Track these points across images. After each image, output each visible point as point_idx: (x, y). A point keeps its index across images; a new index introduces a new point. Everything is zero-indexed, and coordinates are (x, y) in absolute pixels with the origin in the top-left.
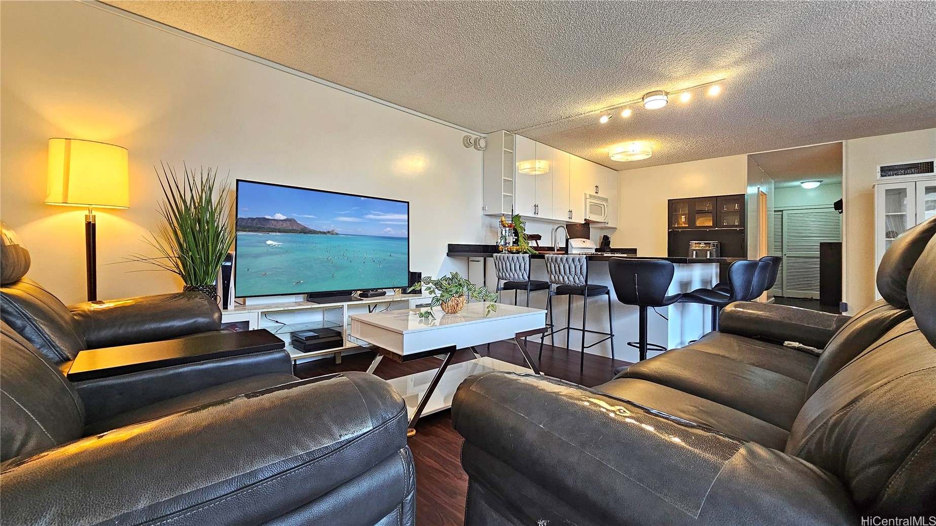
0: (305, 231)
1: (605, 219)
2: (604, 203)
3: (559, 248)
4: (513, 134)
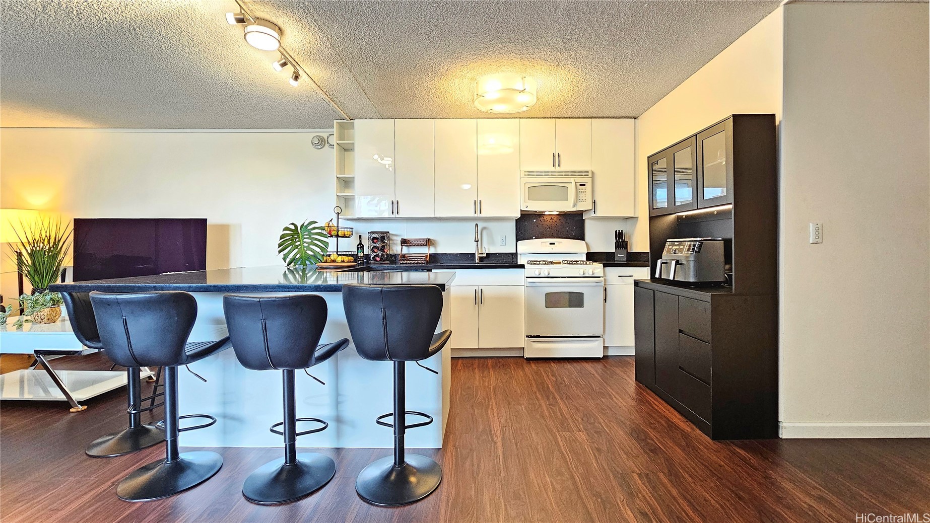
1: (575, 205)
2: (572, 180)
3: (485, 255)
4: (352, 121)
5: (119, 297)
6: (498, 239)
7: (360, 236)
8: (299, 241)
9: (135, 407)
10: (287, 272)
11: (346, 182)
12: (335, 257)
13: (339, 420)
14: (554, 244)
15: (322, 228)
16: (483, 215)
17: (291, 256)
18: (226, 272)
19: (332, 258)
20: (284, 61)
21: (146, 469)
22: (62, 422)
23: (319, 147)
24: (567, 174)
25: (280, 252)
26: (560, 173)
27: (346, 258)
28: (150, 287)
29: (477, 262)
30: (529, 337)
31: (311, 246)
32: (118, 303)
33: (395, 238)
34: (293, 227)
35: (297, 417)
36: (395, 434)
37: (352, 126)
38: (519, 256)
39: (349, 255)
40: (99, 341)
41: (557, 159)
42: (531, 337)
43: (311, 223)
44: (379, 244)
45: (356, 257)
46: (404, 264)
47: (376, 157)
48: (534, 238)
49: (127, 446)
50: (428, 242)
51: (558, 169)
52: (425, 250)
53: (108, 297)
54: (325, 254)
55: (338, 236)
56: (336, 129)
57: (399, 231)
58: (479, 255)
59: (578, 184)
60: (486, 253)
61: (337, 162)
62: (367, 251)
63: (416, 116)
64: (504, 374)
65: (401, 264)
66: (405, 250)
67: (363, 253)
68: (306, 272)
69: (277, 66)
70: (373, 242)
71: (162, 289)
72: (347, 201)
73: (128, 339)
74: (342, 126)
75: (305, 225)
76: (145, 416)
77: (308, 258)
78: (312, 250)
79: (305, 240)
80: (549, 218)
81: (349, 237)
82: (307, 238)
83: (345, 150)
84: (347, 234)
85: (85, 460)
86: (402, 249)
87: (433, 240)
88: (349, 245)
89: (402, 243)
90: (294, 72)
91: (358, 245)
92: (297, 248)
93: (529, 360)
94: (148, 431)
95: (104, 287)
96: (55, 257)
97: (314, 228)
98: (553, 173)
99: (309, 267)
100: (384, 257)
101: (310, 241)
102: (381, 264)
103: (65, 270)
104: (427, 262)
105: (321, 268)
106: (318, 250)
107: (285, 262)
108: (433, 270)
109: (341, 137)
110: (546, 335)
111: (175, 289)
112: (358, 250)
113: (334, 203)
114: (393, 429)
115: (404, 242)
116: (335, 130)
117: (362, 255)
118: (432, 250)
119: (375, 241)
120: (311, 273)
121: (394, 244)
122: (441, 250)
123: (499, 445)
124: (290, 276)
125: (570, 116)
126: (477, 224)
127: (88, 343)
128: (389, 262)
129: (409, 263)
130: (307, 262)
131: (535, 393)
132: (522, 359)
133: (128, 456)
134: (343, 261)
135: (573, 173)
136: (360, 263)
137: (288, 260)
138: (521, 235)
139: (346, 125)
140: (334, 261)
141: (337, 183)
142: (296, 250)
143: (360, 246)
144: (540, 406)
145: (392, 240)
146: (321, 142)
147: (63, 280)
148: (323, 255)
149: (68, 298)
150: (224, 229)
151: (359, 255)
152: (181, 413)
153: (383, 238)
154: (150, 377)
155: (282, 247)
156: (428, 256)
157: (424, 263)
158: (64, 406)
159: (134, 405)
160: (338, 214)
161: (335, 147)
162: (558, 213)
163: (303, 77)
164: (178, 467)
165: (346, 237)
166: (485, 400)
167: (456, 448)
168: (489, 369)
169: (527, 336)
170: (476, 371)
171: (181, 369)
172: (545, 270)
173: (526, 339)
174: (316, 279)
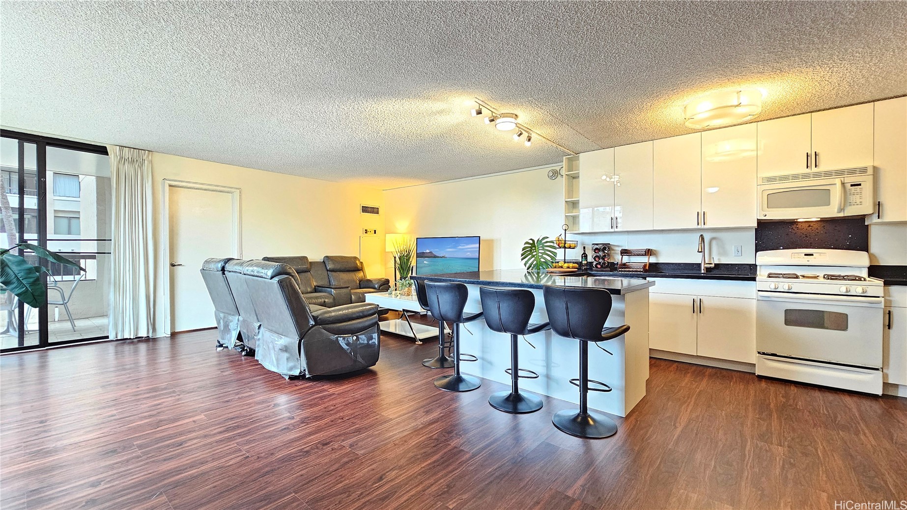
0: (435, 257)
1: (841, 210)
2: (838, 181)
3: (713, 266)
4: (577, 155)
5: (435, 284)
6: (732, 249)
7: (584, 248)
8: (536, 252)
9: (442, 345)
10: (527, 275)
11: (574, 205)
12: (562, 264)
13: (548, 377)
14: (812, 255)
15: (552, 242)
16: (706, 227)
17: (530, 262)
18: (491, 273)
19: (560, 265)
20: (520, 132)
21: (445, 377)
22: (412, 348)
23: (554, 178)
24: (828, 174)
25: (522, 259)
26: (817, 175)
27: (571, 265)
28: (448, 280)
29: (703, 272)
30: (761, 354)
31: (544, 256)
32: (435, 286)
33: (617, 248)
34: (531, 242)
35: (519, 368)
36: (580, 391)
37: (578, 159)
38: (758, 267)
39: (574, 263)
40: (428, 306)
41: (812, 159)
42: (764, 354)
43: (544, 238)
44: (601, 253)
45: (580, 264)
46: (623, 271)
47: (604, 177)
48: (782, 248)
49: (438, 365)
50: (649, 252)
51: (814, 170)
52: (645, 260)
53: (431, 283)
54: (554, 262)
55: (565, 248)
56: (565, 162)
57: (619, 242)
58: (706, 266)
59: (848, 186)
60: (715, 264)
61: (565, 189)
62: (590, 259)
63: (633, 141)
64: (720, 383)
65: (620, 271)
66: (626, 259)
67: (587, 261)
68: (540, 275)
69: (516, 137)
70: (595, 253)
71: (453, 281)
72: (574, 220)
73: (439, 305)
74: (570, 160)
75: (540, 239)
76: (446, 350)
77: (541, 264)
78: (544, 258)
79: (540, 251)
80: (803, 225)
81: (574, 248)
82: (541, 250)
83: (574, 178)
84: (573, 246)
85: (422, 367)
86: (622, 258)
87: (655, 250)
88: (575, 255)
89: (621, 253)
90: (528, 137)
91: (582, 255)
92: (534, 257)
93: (761, 378)
94: (447, 360)
95: (430, 278)
96: (408, 260)
97: (547, 242)
98: (805, 176)
99: (542, 271)
100: (605, 265)
101: (543, 251)
102: (602, 271)
103: (413, 267)
104: (645, 271)
105: (551, 272)
106: (549, 258)
107: (526, 266)
108: (647, 278)
109: (570, 169)
110: (786, 355)
111: (459, 281)
112: (582, 258)
113: (562, 221)
114: (579, 388)
115: (625, 252)
116: (564, 164)
117: (586, 262)
118: (653, 260)
119: (596, 251)
120: (544, 275)
121: (616, 253)
122: (662, 260)
123: (679, 430)
124: (529, 277)
125: (835, 106)
126: (702, 235)
127: (423, 307)
128: (609, 269)
129: (627, 271)
130: (541, 267)
131: (748, 405)
132: (751, 376)
133: (439, 370)
134: (569, 268)
135: (840, 173)
136: (582, 269)
137: (527, 265)
138: (761, 246)
139: (573, 158)
140: (562, 267)
141: (565, 206)
142: (533, 258)
143: (585, 256)
144: (746, 416)
145: (613, 250)
146: (555, 174)
147: (412, 274)
148: (552, 262)
149: (416, 283)
150: (490, 242)
151: (583, 262)
152: (461, 352)
153: (604, 249)
154: (449, 333)
155: (524, 256)
156: (648, 265)
157: (641, 271)
158: (413, 340)
159: (442, 344)
160: (566, 230)
161: (564, 177)
162: (819, 219)
163: (534, 136)
164: (459, 380)
165: (572, 248)
166: (684, 397)
167: (637, 421)
168: (704, 376)
169: (759, 353)
170: (689, 375)
171: (461, 325)
172: (784, 284)
173: (758, 355)
174: (547, 281)
